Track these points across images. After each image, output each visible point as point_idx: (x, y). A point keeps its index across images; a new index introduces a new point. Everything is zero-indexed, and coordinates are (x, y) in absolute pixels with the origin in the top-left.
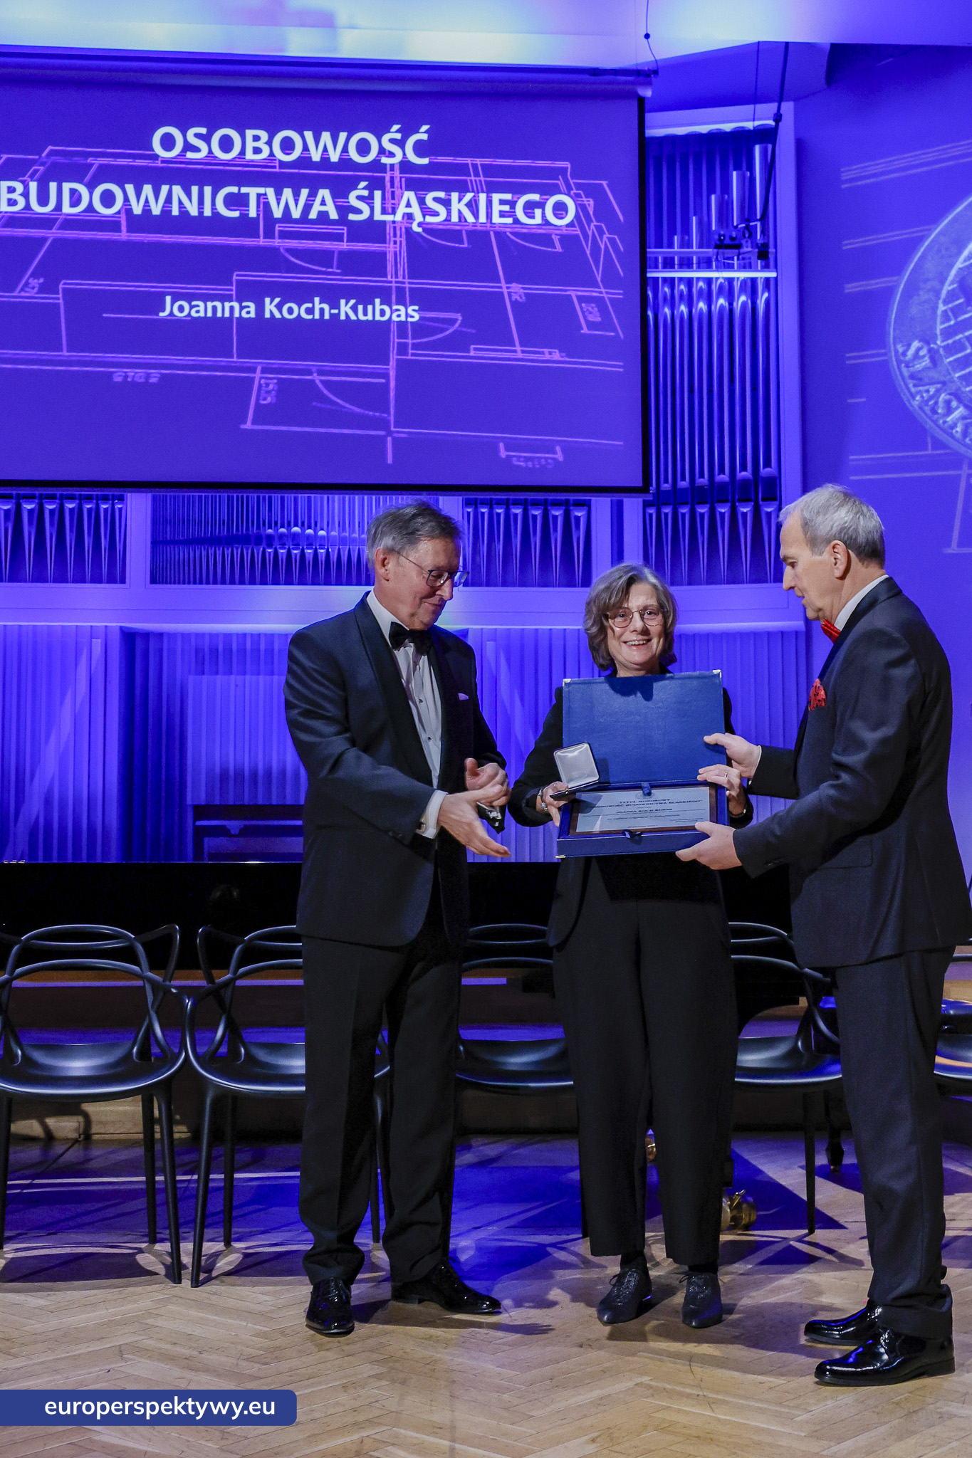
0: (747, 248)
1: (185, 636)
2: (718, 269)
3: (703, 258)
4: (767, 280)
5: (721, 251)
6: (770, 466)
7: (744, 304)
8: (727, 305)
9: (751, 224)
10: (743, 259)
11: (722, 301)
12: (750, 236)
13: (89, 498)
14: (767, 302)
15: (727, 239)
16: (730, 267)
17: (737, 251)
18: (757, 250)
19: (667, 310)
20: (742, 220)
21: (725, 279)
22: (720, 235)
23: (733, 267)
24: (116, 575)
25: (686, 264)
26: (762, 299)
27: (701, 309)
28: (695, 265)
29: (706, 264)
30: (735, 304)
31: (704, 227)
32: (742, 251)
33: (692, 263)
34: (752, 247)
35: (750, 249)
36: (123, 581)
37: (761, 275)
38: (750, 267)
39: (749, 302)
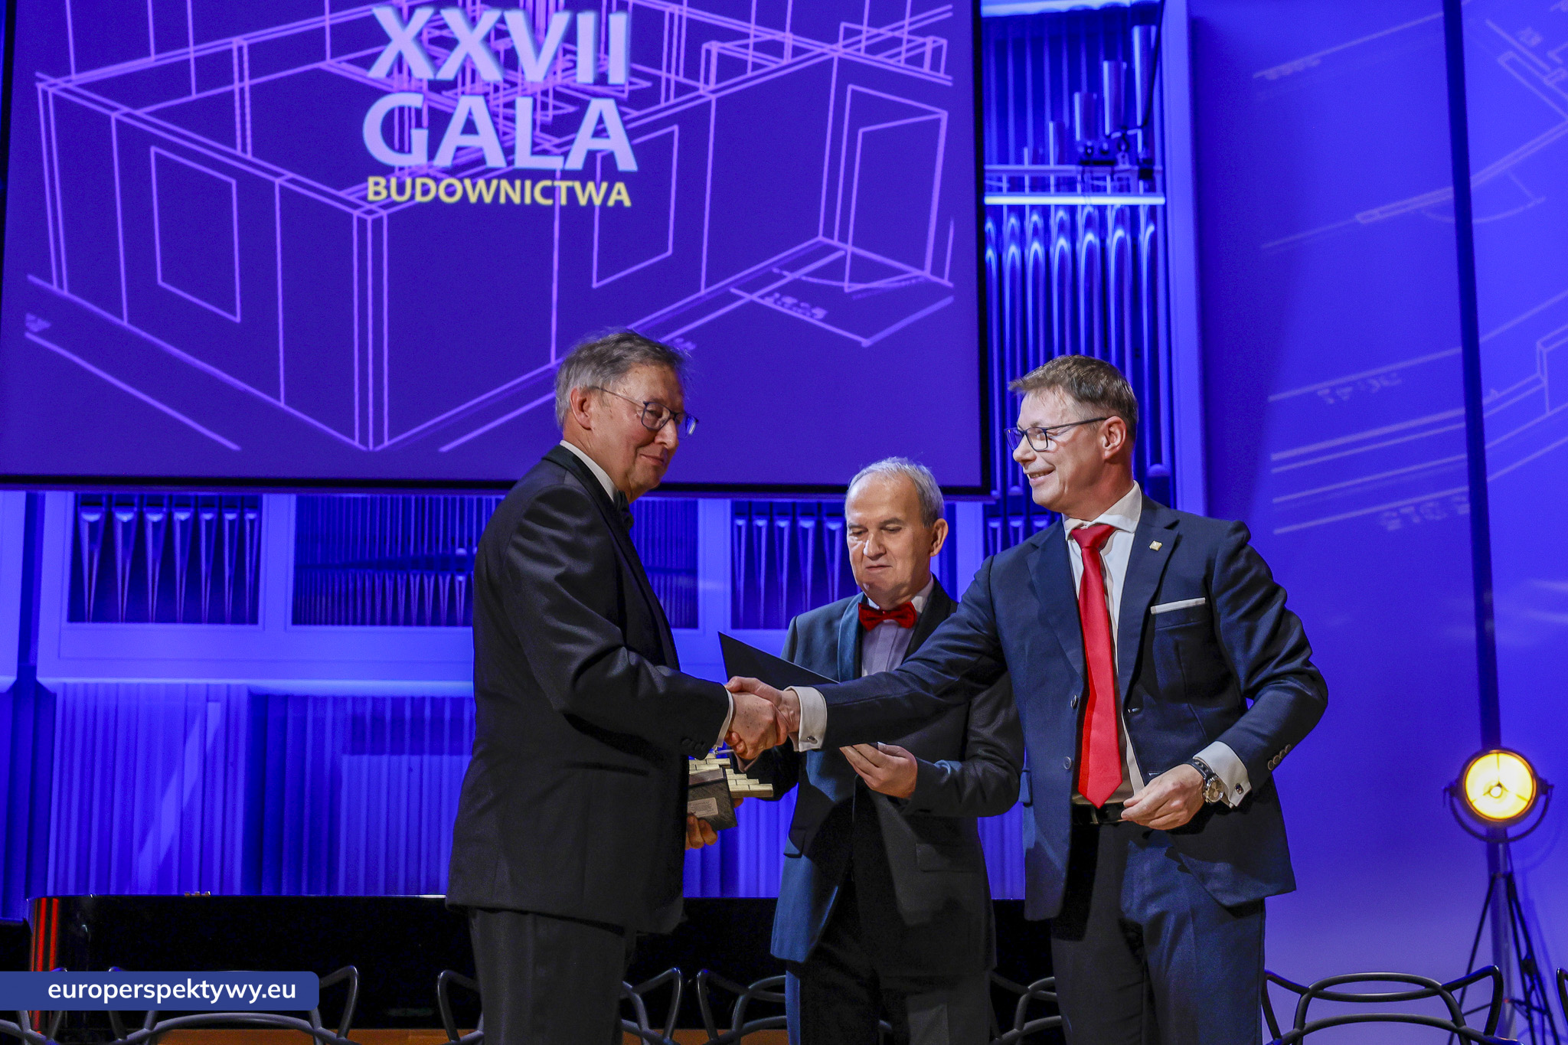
0: (1123, 166)
1: (338, 700)
2: (1085, 192)
3: (1064, 178)
4: (1152, 209)
5: (1087, 169)
6: (1160, 462)
7: (1121, 243)
8: (1097, 242)
9: (1131, 132)
10: (1120, 179)
11: (1090, 237)
12: (1126, 151)
13: (207, 504)
14: (1153, 238)
15: (1096, 152)
16: (1099, 190)
17: (1109, 169)
18: (1136, 168)
19: (1013, 250)
20: (1115, 127)
21: (1095, 206)
22: (1086, 147)
23: (1105, 189)
24: (245, 612)
25: (1040, 185)
26: (1146, 233)
27: (1062, 249)
28: (1052, 189)
29: (1067, 185)
30: (1108, 241)
31: (1065, 135)
32: (1117, 168)
33: (1049, 186)
34: (1131, 163)
35: (1127, 166)
36: (254, 620)
37: (1144, 201)
38: (1129, 190)
39: (1128, 238)
